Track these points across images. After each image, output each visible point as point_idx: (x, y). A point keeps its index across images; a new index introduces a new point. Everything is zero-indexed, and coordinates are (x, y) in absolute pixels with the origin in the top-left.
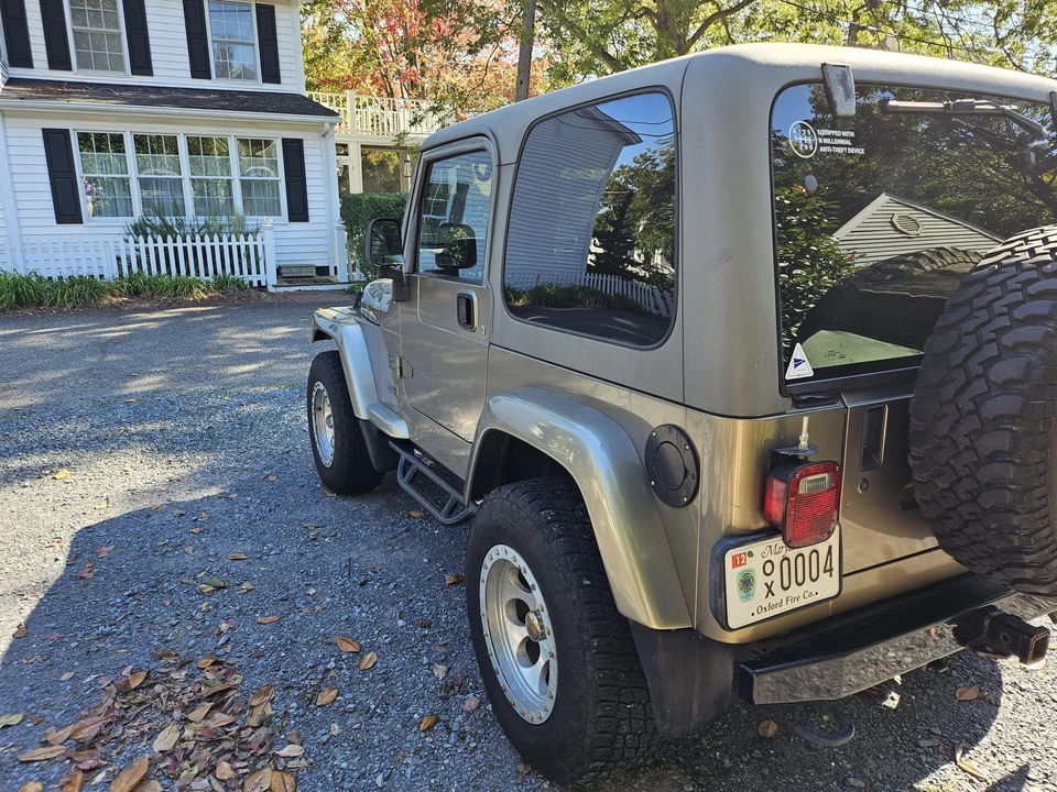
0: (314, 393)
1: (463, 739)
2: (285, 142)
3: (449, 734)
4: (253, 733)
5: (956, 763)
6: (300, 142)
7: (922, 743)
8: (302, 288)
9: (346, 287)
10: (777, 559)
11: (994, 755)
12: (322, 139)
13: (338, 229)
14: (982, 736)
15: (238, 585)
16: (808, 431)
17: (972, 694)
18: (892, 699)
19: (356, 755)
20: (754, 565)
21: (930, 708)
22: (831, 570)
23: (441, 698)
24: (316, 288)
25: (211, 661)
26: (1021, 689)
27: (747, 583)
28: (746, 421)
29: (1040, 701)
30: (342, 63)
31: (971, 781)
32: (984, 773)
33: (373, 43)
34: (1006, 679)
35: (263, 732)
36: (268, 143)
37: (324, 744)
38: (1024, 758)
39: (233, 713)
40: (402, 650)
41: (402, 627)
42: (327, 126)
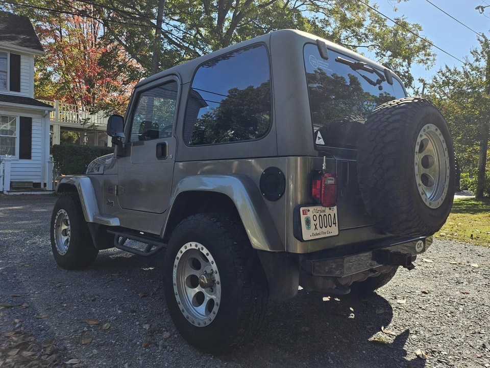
0: (57, 217)
1: (166, 348)
2: (21, 118)
3: (158, 347)
4: (48, 357)
5: (382, 331)
6: (30, 119)
7: (368, 327)
8: (25, 193)
9: (51, 193)
10: (318, 215)
11: (396, 328)
12: (43, 119)
13: (49, 162)
14: (389, 323)
15: (20, 305)
16: (326, 162)
17: (382, 311)
18: (352, 316)
19: (110, 360)
20: (310, 215)
21: (367, 317)
22: (335, 224)
23: (150, 336)
24: (33, 193)
25: (14, 333)
26: (399, 309)
27: (308, 222)
28: (301, 157)
29: (407, 311)
30: (49, 90)
31: (389, 336)
32: (394, 333)
33: (68, 82)
34: (392, 306)
35: (54, 356)
36: (11, 118)
37: (91, 358)
38: (407, 328)
39: (33, 351)
40: (123, 322)
41: (121, 313)
42: (46, 112)
